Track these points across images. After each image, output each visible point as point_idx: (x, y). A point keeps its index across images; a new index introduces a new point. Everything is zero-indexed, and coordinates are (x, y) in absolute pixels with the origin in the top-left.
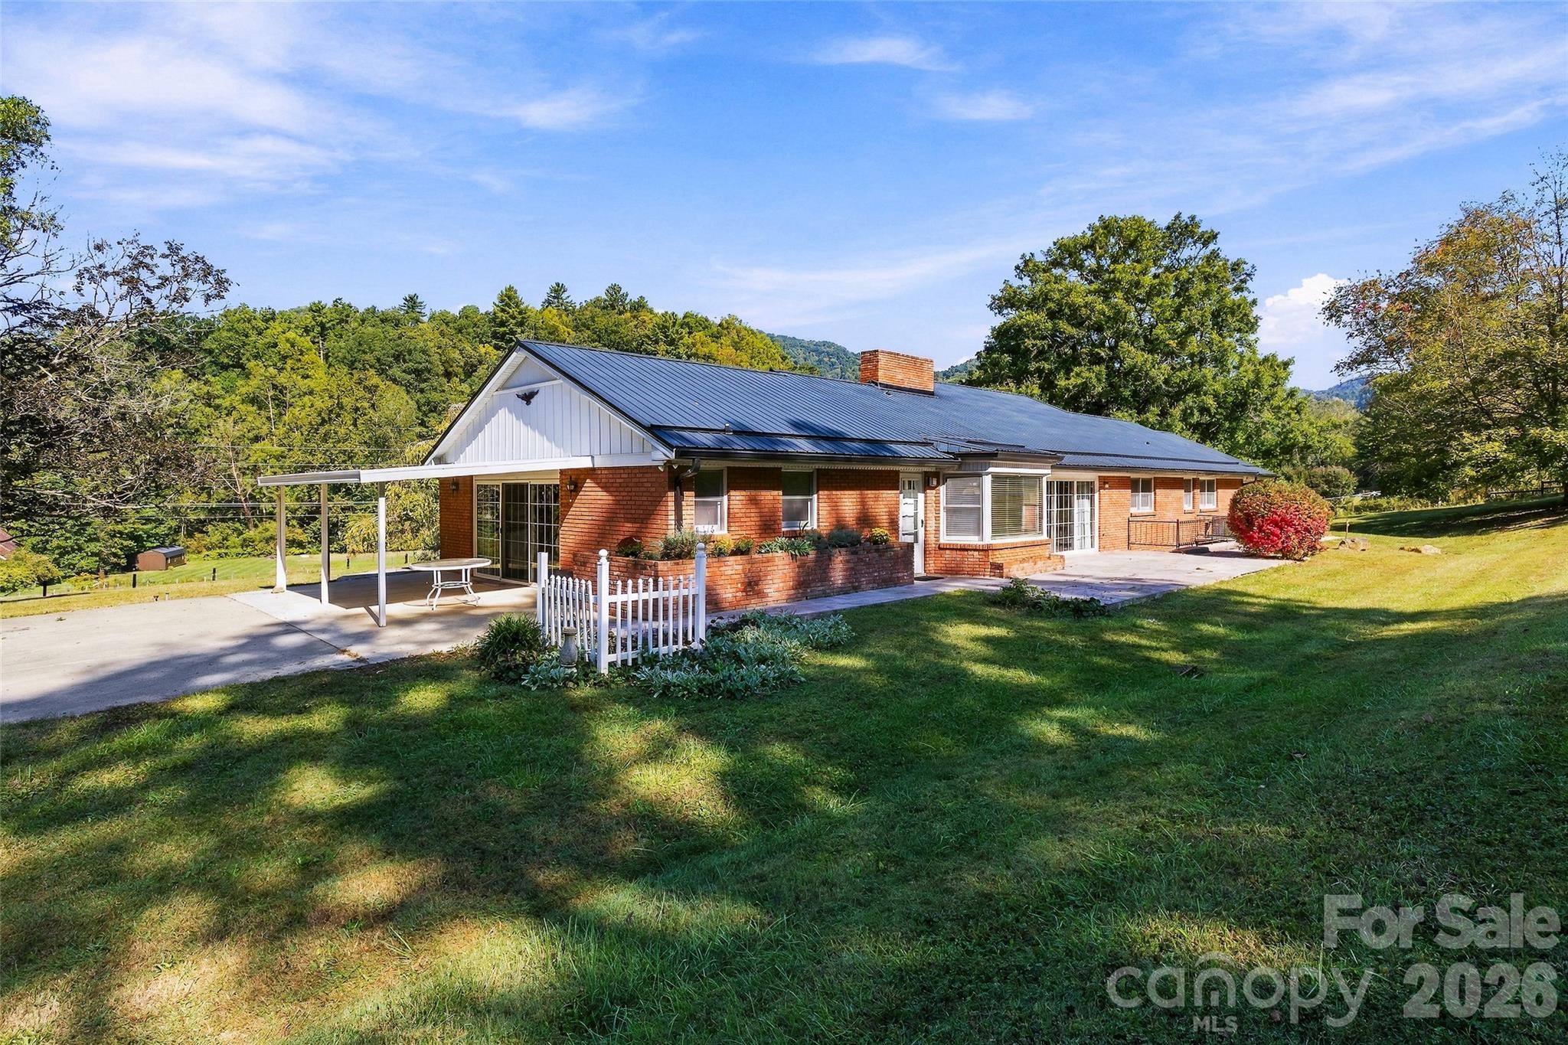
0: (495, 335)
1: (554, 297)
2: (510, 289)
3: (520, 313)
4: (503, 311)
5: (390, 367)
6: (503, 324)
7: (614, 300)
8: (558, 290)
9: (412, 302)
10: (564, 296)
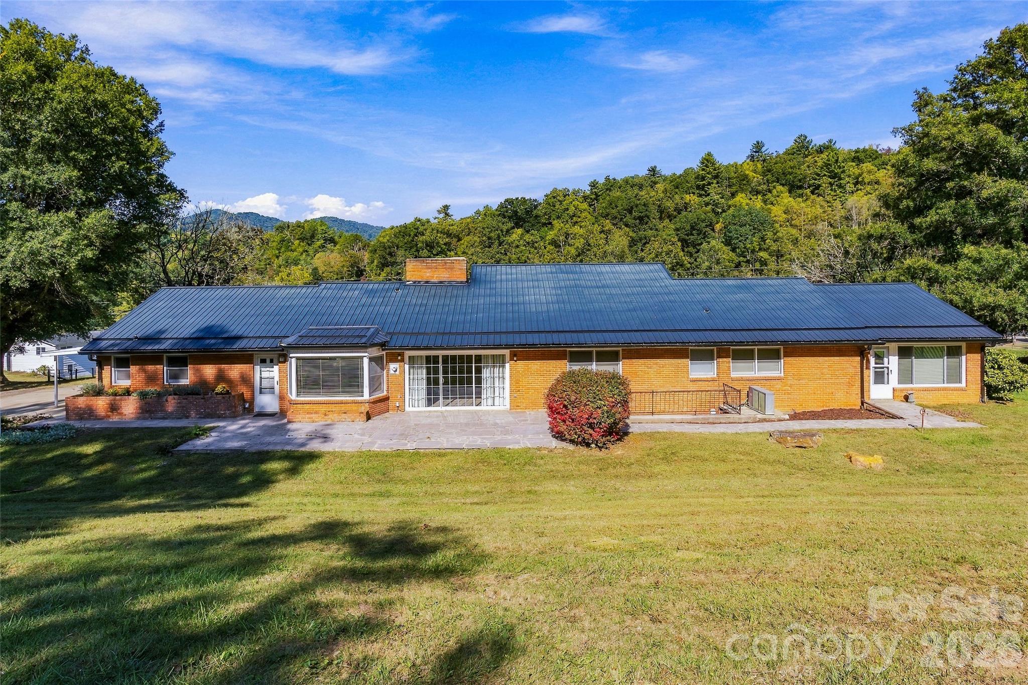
0: (698, 187)
1: (756, 152)
2: (709, 154)
3: (715, 170)
4: (703, 170)
5: (625, 217)
6: (703, 179)
7: (802, 147)
8: (758, 147)
9: (653, 170)
10: (763, 149)
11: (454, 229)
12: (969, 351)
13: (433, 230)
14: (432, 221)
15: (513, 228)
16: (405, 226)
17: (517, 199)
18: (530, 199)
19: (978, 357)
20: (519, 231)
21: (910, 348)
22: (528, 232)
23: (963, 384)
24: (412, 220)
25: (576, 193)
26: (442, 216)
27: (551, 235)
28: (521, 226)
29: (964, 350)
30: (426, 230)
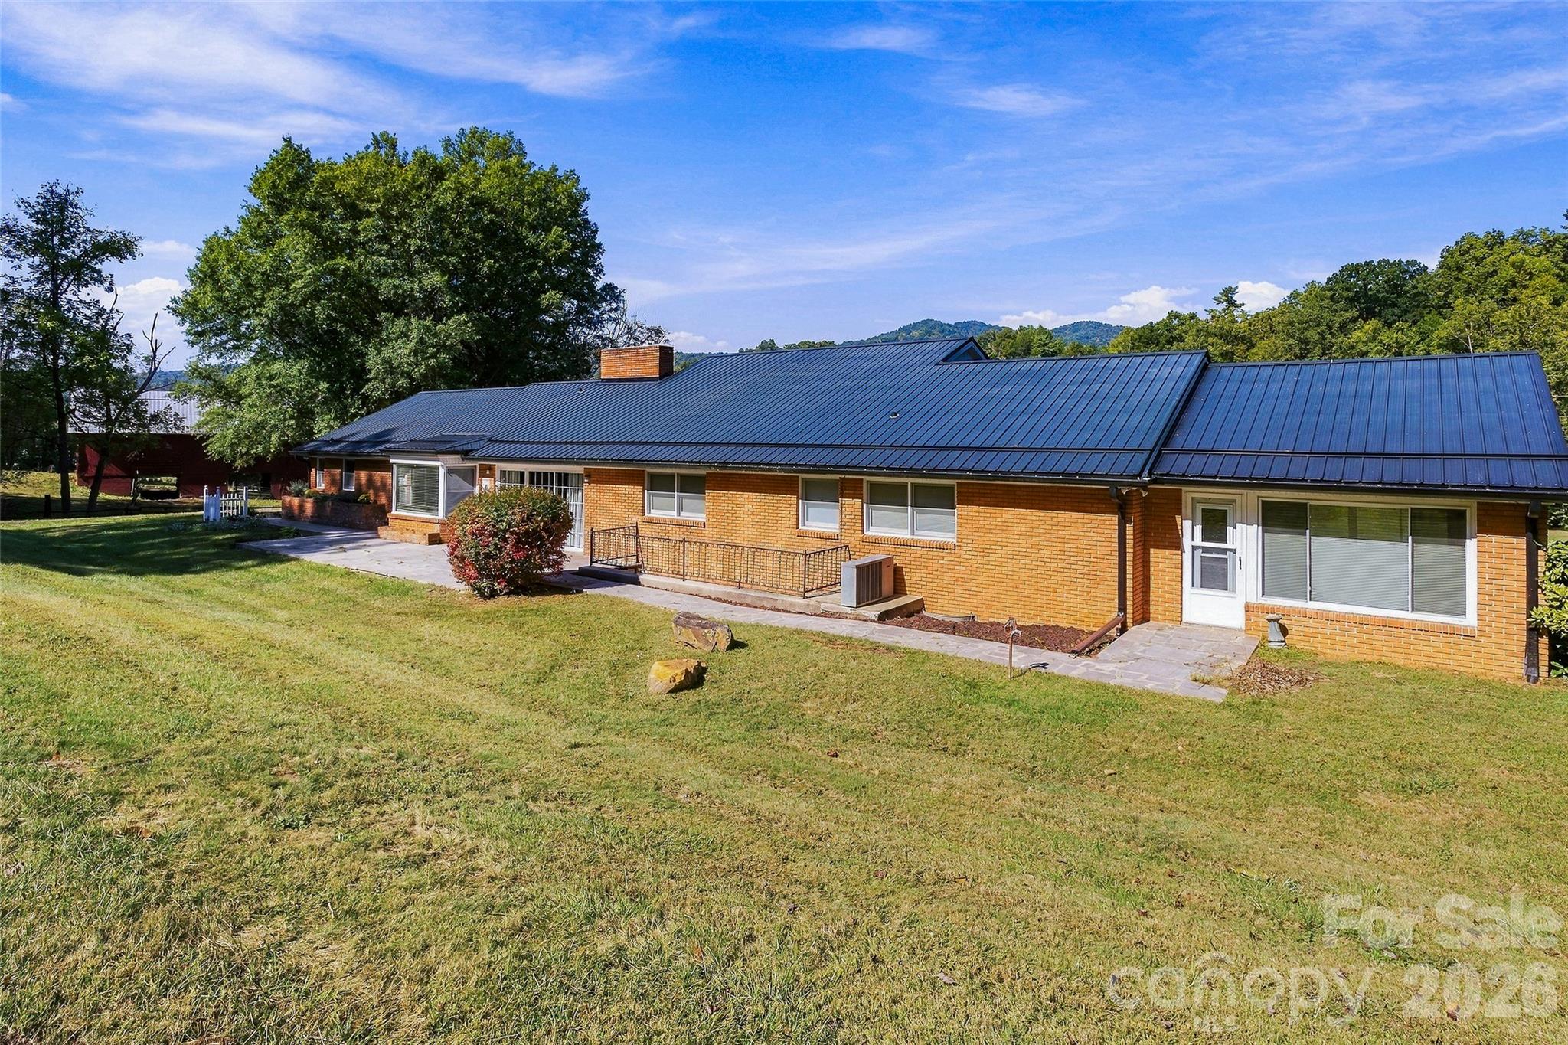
11: (1241, 326)
12: (1486, 527)
13: (1199, 331)
14: (1203, 316)
15: (1354, 320)
16: (1151, 328)
17: (1367, 264)
18: (1400, 262)
19: (1516, 545)
20: (1370, 325)
21: (1302, 507)
22: (1389, 325)
23: (1471, 620)
24: (1165, 316)
25: (1523, 237)
26: (1220, 307)
27: (1444, 330)
28: (1379, 315)
29: (1471, 523)
30: (1186, 332)
